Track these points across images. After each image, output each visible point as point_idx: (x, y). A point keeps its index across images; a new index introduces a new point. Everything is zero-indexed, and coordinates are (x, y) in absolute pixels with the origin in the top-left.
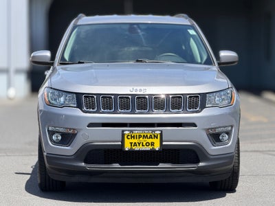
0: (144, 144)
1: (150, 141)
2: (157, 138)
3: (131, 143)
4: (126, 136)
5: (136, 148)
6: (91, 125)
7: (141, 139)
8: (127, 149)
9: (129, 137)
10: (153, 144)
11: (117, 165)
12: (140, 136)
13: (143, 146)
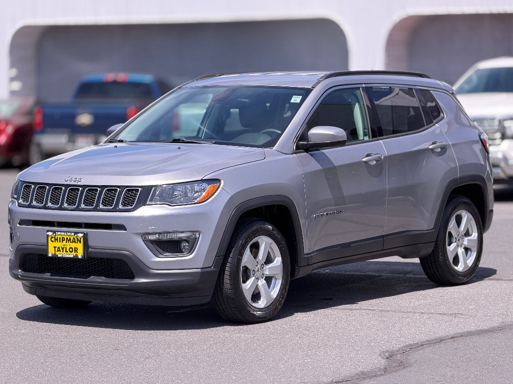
0: (68, 250)
1: (73, 245)
2: (80, 243)
3: (55, 247)
4: (49, 238)
5: (60, 254)
6: (22, 222)
7: (64, 242)
8: (50, 255)
9: (53, 239)
10: (76, 250)
11: (48, 275)
12: (63, 239)
13: (66, 252)
